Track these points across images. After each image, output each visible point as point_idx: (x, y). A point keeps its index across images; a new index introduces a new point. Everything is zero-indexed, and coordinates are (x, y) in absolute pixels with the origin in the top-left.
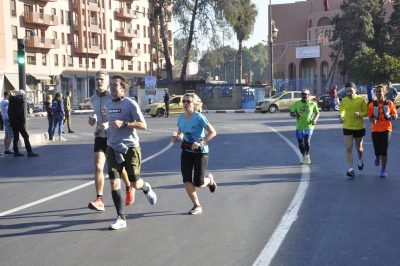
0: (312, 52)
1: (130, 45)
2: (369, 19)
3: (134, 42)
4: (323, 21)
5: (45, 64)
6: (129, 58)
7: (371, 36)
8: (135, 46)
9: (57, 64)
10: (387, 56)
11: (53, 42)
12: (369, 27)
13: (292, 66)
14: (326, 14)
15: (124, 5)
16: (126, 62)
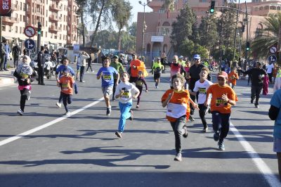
0: (159, 39)
1: (56, 25)
2: (190, 25)
3: (59, 24)
4: (166, 24)
5: (10, 31)
6: (56, 32)
7: (190, 34)
8: (59, 26)
9: (17, 32)
10: (198, 45)
11: (16, 19)
12: (190, 30)
13: (149, 45)
14: (167, 20)
15: (55, 3)
16: (54, 35)
